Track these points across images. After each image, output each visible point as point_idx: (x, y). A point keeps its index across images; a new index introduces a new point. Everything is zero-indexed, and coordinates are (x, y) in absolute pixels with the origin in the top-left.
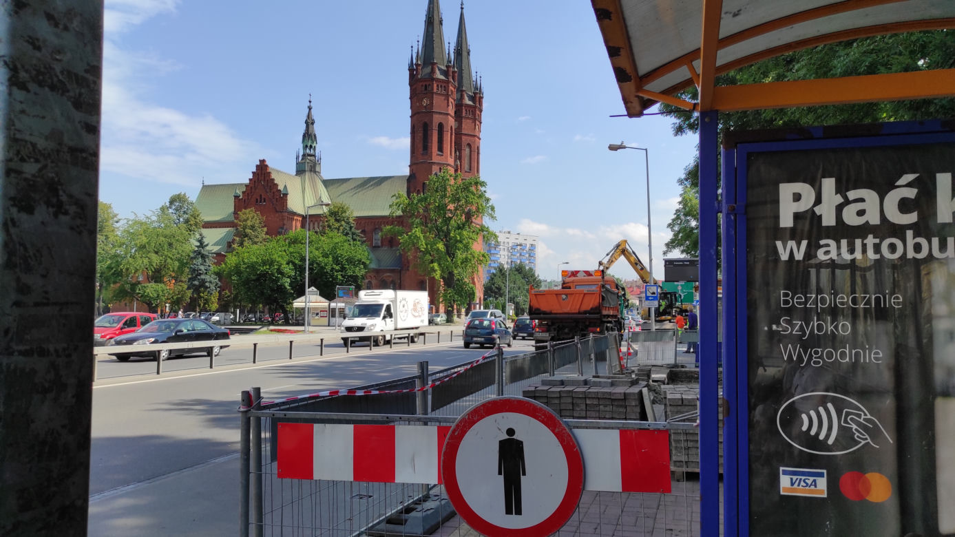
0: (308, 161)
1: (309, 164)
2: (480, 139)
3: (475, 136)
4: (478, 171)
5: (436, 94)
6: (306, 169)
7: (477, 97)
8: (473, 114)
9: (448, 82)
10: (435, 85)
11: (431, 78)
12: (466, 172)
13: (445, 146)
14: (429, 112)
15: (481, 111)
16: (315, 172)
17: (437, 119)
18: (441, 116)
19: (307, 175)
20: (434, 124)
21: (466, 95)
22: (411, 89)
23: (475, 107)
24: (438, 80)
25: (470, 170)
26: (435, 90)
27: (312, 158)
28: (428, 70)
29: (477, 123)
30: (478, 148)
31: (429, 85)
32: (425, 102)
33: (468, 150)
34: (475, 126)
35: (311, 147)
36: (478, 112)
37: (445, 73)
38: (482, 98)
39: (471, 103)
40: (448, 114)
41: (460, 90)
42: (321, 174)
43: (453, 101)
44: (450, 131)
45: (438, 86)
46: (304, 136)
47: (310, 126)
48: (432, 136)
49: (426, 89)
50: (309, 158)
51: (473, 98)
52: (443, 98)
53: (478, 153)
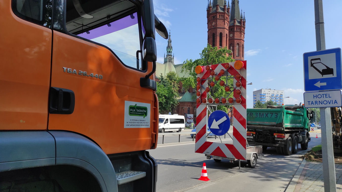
0: (168, 57)
1: (169, 59)
2: (244, 41)
3: (241, 40)
4: (243, 56)
5: (219, 19)
6: (167, 61)
7: (242, 22)
8: (240, 30)
9: (224, 13)
10: (218, 15)
11: (216, 12)
12: (237, 56)
13: (223, 43)
14: (215, 28)
15: (244, 28)
16: (171, 62)
17: (219, 31)
18: (221, 29)
19: (168, 63)
20: (218, 33)
21: (236, 21)
22: (208, 19)
23: (241, 26)
24: (220, 13)
25: (239, 55)
26: (218, 18)
27: (170, 56)
28: (215, 9)
29: (242, 33)
30: (243, 45)
31: (215, 16)
32: (214, 24)
33: (237, 46)
34: (241, 35)
35: (170, 51)
36: (242, 28)
37: (224, 9)
38: (245, 22)
39: (239, 24)
40: (224, 28)
41: (233, 19)
42: (174, 63)
43: (227, 22)
44: (226, 36)
45: (219, 15)
46: (167, 47)
47: (170, 43)
48: (216, 39)
49: (214, 18)
50: (169, 56)
51: (240, 22)
52: (222, 21)
53: (243, 48)
